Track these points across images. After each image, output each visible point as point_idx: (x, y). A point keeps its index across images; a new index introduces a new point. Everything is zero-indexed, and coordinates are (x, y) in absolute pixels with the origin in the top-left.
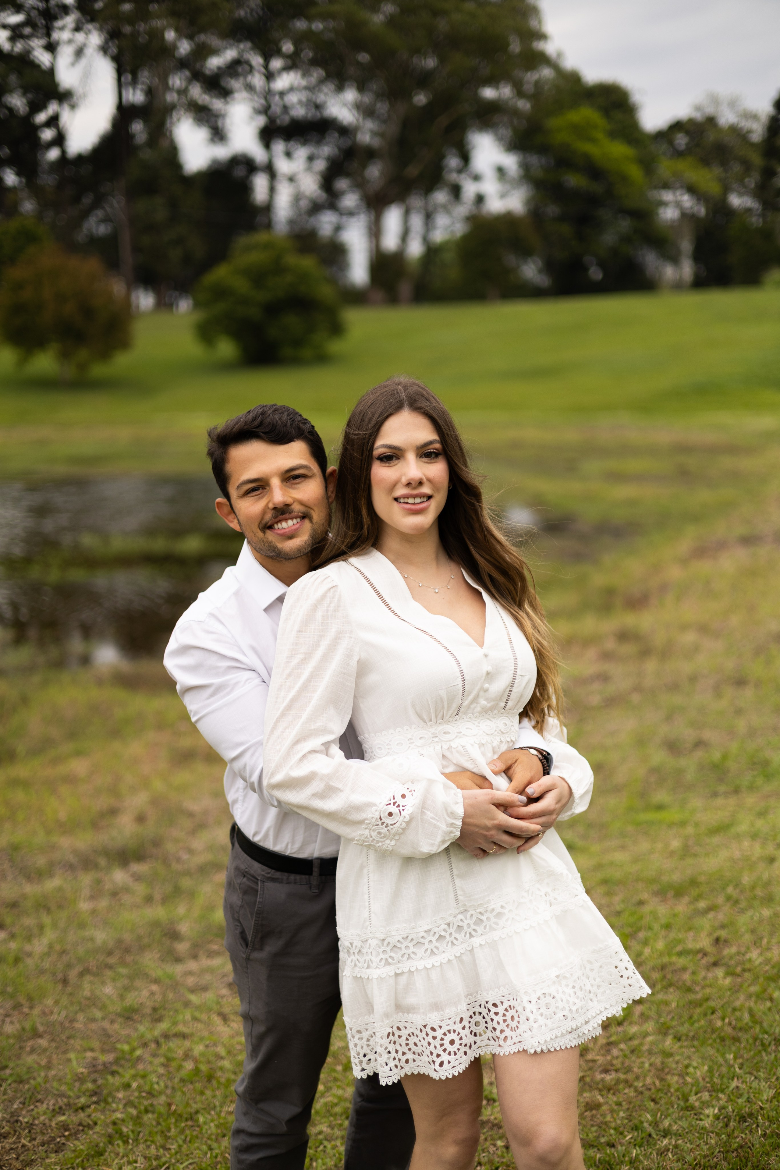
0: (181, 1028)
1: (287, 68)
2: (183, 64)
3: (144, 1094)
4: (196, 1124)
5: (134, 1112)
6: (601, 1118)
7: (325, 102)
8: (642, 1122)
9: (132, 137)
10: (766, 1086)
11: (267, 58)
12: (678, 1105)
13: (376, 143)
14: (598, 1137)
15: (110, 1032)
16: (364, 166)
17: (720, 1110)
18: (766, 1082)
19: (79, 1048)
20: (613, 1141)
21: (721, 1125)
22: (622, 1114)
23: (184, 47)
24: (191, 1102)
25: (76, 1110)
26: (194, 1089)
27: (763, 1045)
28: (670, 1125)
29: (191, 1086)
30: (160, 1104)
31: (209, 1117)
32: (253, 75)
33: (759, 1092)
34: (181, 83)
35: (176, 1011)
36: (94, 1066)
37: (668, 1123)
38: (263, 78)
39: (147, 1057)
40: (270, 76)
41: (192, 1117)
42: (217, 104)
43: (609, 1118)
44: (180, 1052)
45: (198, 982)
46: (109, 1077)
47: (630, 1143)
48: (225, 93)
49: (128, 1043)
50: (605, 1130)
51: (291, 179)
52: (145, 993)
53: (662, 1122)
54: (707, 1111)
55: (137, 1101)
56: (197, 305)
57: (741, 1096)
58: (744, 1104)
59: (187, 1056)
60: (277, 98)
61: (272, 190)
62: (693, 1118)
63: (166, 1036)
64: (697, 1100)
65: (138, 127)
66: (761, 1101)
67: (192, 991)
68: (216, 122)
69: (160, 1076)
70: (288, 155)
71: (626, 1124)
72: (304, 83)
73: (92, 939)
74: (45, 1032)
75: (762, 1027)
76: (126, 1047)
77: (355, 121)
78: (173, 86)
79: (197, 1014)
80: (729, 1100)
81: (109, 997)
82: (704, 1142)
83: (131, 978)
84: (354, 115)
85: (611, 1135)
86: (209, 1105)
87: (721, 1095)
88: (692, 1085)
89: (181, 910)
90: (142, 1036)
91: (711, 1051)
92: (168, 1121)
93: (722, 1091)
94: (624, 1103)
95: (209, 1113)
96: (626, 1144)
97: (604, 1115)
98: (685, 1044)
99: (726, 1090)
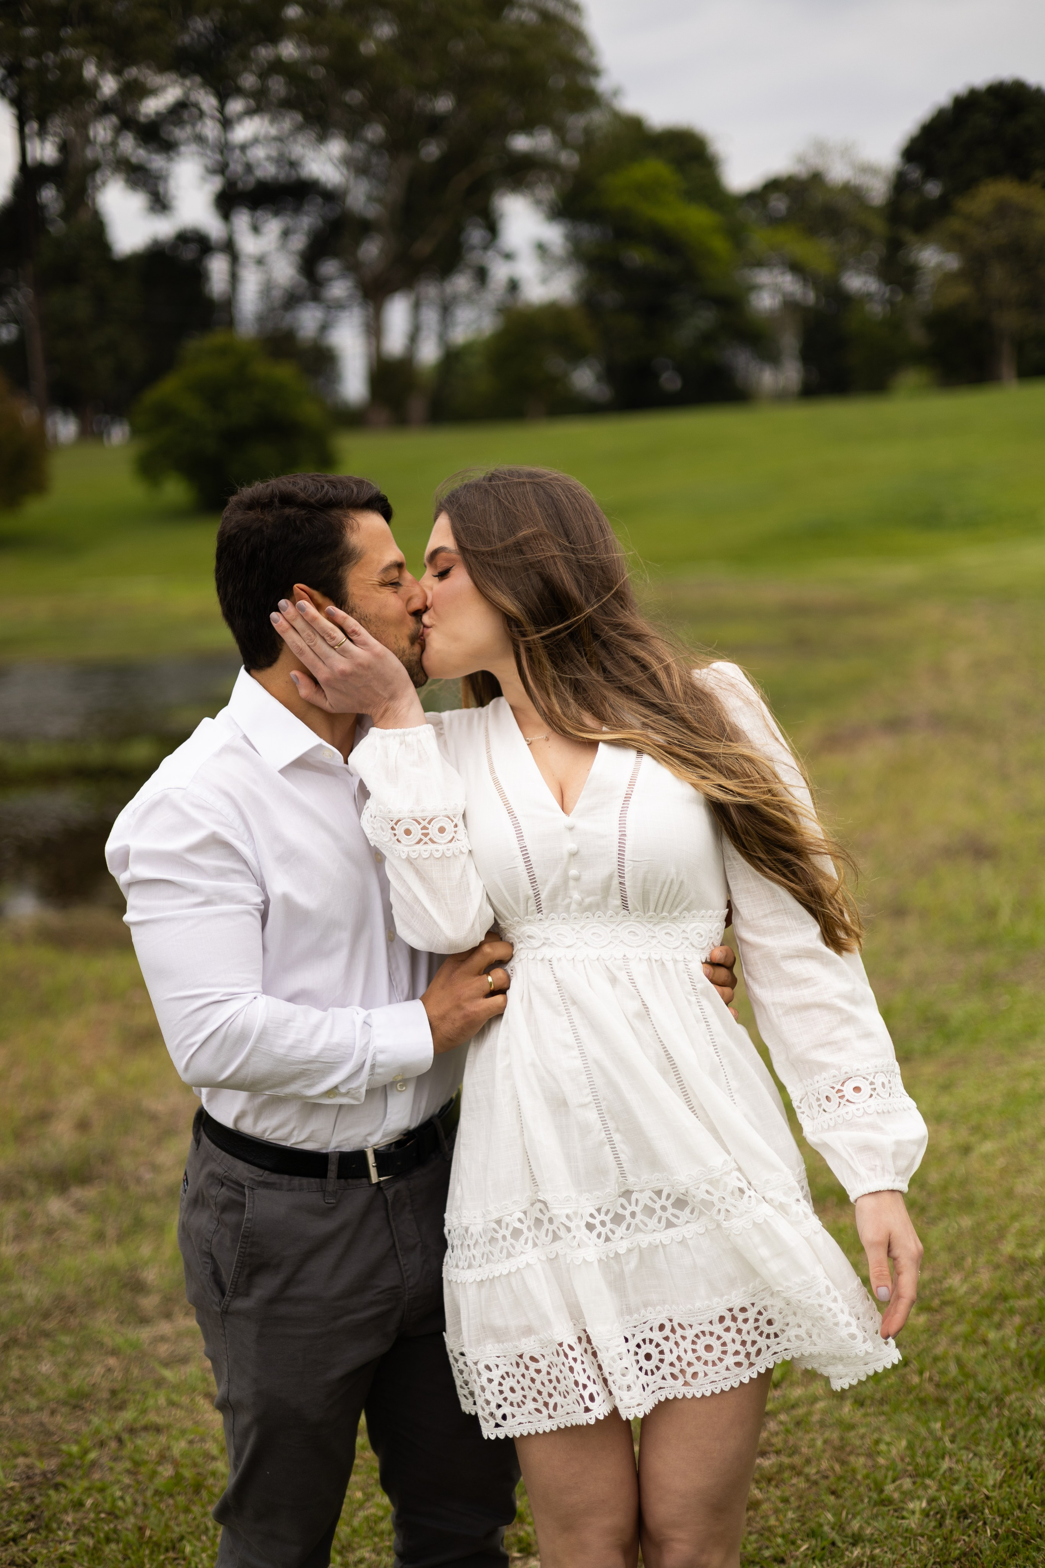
0: (153, 1418)
1: (250, 112)
2: (106, 108)
3: (103, 1515)
4: (180, 1555)
5: (90, 1542)
6: (762, 1522)
7: (303, 157)
8: (821, 1525)
9: (40, 208)
10: (991, 1466)
11: (223, 98)
12: (870, 1498)
13: (372, 211)
14: (760, 1549)
15: (52, 1428)
16: (357, 243)
17: (929, 1502)
18: (991, 1460)
19: (6, 1451)
20: (783, 1555)
21: (933, 1524)
22: (790, 1515)
23: (109, 86)
24: (172, 1523)
25: (6, 1543)
26: (176, 1506)
27: (981, 1407)
28: (861, 1528)
29: (171, 1501)
30: (127, 1529)
31: (199, 1544)
32: (204, 124)
33: (983, 1475)
34: (106, 134)
35: (145, 1394)
36: (28, 1478)
37: (858, 1525)
38: (218, 125)
39: (105, 1461)
40: (226, 123)
41: (173, 1546)
42: (157, 162)
43: (772, 1521)
44: (154, 1452)
45: (173, 1352)
46: (52, 1492)
47: (806, 1556)
48: (168, 147)
49: (77, 1442)
50: (768, 1539)
51: (260, 261)
52: (99, 1370)
53: (849, 1524)
54: (911, 1506)
55: (93, 1525)
56: (136, 432)
57: (956, 1481)
58: (962, 1493)
59: (162, 1458)
60: (237, 152)
61: (234, 278)
62: (893, 1516)
63: (132, 1431)
64: (896, 1489)
65: (48, 195)
66: (986, 1487)
67: (166, 1365)
68: (156, 185)
69: (125, 1488)
70: (256, 229)
71: (799, 1529)
72: (273, 131)
73: (20, 1296)
75: (976, 1383)
76: (75, 1449)
77: (344, 180)
78: (95, 138)
79: (175, 1397)
80: (941, 1488)
81: (47, 1378)
82: (911, 1549)
83: (78, 1349)
84: (342, 174)
85: (778, 1546)
86: (198, 1527)
87: (928, 1481)
88: (888, 1469)
89: (146, 1250)
90: (97, 1432)
91: (909, 1420)
92: (141, 1553)
93: (930, 1475)
94: (792, 1499)
95: (199, 1539)
96: (801, 1557)
97: (765, 1517)
98: (871, 1410)
99: (935, 1474)
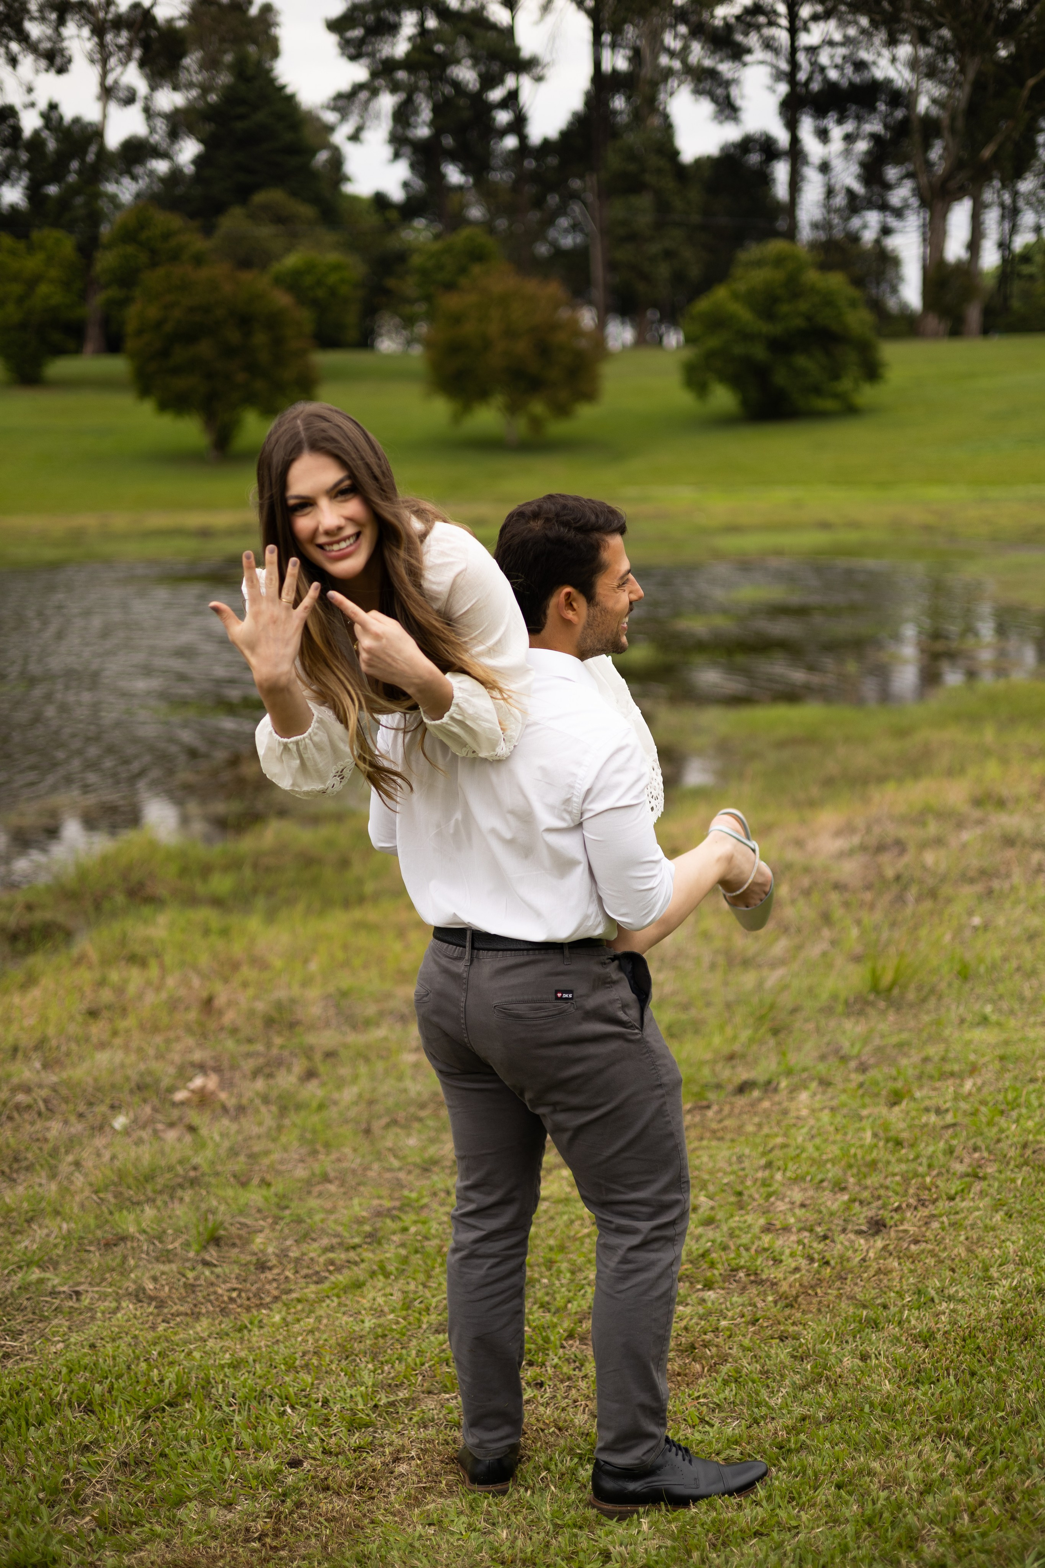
5: (404, 1252)
15: (405, 1182)
19: (366, 1195)
36: (377, 1211)
46: (390, 1221)
49: (418, 1192)
55: (410, 1243)
74: (336, 1178)
76: (414, 1195)
81: (411, 1148)
